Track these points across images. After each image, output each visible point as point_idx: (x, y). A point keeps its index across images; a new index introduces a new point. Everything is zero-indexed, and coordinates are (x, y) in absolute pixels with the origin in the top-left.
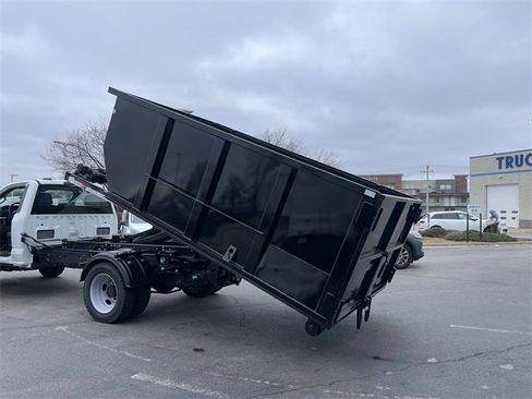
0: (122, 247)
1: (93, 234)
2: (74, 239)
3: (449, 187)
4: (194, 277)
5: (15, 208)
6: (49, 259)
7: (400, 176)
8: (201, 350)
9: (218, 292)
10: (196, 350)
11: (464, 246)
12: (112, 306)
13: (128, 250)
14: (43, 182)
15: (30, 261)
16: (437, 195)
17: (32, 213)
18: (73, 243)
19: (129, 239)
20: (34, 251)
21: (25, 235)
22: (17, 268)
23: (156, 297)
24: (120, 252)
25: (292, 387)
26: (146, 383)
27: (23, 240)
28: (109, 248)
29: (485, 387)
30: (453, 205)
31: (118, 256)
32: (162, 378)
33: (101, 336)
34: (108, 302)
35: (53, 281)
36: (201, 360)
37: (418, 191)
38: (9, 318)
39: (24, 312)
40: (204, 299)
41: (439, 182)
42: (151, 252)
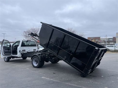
0: (39, 53)
1: (33, 51)
2: (29, 51)
3: (112, 40)
4: (53, 59)
5: (18, 46)
6: (24, 56)
7: (100, 37)
8: (55, 73)
9: (58, 62)
10: (54, 73)
11: (114, 53)
12: (37, 65)
13: (40, 53)
14: (23, 40)
15: (21, 56)
16: (109, 41)
17: (21, 46)
18: (29, 52)
19: (40, 51)
20: (22, 54)
21: (20, 51)
22: (18, 57)
23: (45, 63)
24: (38, 54)
25: (72, 80)
26: (44, 79)
27: (20, 52)
28: (36, 53)
29: (113, 82)
30: (113, 44)
31: (38, 55)
32: (47, 78)
33: (35, 70)
34: (36, 64)
35: (25, 60)
36: (55, 75)
37: (104, 41)
38: (17, 67)
39: (20, 66)
40: (55, 64)
41: (109, 39)
42: (44, 54)
